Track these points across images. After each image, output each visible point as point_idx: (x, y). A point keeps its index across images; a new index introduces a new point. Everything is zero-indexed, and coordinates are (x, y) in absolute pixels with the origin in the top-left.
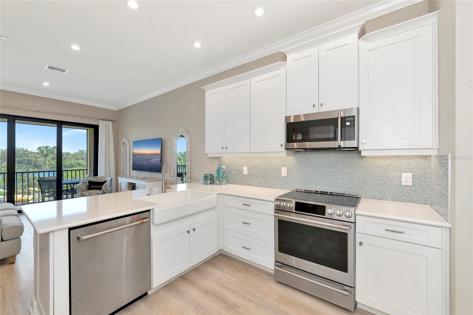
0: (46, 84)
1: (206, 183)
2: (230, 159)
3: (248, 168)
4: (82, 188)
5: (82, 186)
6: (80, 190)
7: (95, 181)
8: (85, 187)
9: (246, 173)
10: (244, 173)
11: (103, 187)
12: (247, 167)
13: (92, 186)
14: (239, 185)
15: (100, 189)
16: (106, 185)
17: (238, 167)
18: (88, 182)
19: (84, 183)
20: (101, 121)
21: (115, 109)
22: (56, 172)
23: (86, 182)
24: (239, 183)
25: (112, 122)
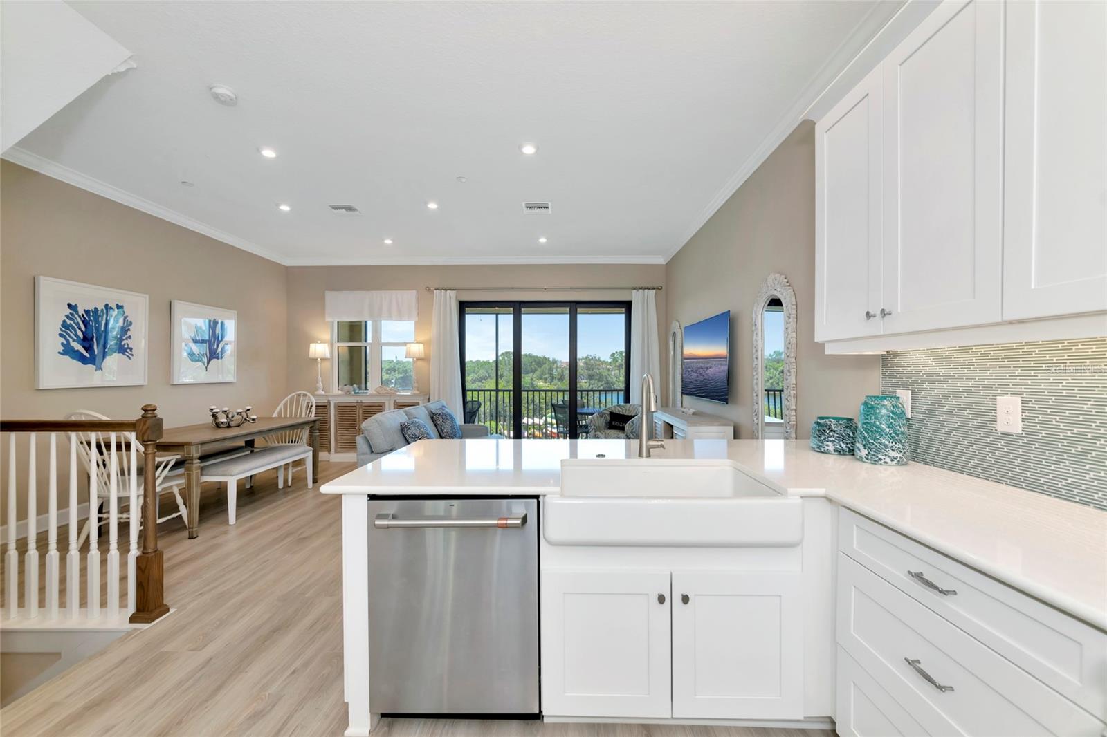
0: (543, 240)
1: (819, 447)
2: (930, 360)
3: (1023, 402)
4: (597, 425)
5: (596, 419)
6: (593, 427)
7: (621, 413)
8: (602, 422)
9: (1017, 428)
10: (1001, 427)
11: (627, 426)
12: (1019, 399)
13: (614, 423)
14: (976, 476)
15: (622, 429)
16: (632, 422)
17: (970, 395)
18: (608, 413)
19: (601, 415)
20: (635, 291)
21: (661, 260)
22: (568, 393)
23: (605, 414)
24: (974, 467)
25: (654, 291)
